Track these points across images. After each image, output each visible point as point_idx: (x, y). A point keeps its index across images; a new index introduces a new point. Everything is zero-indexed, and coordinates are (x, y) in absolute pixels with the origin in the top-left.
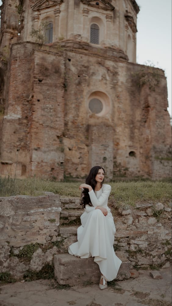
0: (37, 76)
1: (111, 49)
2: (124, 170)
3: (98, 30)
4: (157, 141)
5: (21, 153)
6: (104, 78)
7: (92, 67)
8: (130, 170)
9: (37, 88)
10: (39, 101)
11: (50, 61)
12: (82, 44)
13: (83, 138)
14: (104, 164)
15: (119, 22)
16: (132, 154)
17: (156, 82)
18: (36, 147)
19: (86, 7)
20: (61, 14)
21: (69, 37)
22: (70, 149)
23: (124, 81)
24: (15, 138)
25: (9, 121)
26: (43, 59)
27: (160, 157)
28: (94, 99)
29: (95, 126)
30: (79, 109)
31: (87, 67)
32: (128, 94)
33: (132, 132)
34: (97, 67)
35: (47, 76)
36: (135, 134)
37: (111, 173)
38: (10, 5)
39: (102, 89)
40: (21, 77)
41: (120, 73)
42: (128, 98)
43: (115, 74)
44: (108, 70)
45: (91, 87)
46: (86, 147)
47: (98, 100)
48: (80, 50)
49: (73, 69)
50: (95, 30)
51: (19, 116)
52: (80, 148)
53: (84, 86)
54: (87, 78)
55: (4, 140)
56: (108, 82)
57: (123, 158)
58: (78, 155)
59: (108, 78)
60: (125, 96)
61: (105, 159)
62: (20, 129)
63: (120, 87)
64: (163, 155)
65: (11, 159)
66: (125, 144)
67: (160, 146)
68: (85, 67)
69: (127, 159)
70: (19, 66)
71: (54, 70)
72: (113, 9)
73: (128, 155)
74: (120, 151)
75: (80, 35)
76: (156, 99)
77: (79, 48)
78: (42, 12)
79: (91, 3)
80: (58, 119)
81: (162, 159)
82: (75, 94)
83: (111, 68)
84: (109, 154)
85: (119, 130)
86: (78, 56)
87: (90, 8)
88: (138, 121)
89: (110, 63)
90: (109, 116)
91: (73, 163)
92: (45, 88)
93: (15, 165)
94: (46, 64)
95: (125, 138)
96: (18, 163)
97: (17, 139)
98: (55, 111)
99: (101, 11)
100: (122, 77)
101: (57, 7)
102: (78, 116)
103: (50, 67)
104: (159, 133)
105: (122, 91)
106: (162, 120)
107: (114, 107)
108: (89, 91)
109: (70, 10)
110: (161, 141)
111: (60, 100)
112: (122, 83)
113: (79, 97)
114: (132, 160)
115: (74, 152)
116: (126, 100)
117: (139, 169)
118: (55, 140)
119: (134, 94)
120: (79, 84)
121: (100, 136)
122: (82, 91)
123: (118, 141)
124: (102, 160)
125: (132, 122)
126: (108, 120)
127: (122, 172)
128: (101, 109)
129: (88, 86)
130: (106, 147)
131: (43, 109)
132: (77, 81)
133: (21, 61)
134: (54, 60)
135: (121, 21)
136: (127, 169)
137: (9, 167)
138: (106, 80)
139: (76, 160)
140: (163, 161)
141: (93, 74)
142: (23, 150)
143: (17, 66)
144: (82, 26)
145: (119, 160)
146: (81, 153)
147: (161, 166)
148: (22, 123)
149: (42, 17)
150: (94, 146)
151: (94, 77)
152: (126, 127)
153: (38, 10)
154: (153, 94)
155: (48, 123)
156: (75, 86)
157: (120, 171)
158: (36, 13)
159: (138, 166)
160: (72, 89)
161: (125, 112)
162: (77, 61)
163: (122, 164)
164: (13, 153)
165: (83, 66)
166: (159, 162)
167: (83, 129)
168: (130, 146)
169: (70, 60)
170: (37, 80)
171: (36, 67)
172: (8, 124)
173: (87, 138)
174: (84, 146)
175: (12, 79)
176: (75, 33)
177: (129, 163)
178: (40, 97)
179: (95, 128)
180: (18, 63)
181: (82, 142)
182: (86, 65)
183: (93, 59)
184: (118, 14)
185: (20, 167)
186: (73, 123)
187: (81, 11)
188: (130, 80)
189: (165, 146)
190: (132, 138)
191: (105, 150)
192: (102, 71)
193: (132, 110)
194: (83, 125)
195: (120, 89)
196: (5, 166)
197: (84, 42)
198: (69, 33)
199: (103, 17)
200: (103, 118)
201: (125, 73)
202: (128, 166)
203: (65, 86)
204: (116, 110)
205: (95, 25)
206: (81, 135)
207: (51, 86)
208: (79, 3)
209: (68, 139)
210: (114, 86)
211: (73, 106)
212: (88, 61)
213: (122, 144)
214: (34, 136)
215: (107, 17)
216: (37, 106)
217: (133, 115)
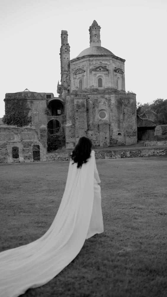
0: (76, 109)
1: (108, 89)
2: (116, 141)
3: (102, 80)
4: (128, 128)
5: (73, 139)
6: (104, 103)
7: (99, 99)
8: (118, 141)
9: (76, 114)
10: (77, 119)
11: (80, 102)
12: (94, 90)
13: (97, 130)
14: (106, 140)
15: (111, 75)
16: (119, 134)
17: (127, 102)
18: (77, 137)
19: (95, 72)
20: (85, 77)
21: (88, 87)
22: (92, 135)
23: (114, 103)
24: (70, 133)
25: (67, 127)
26: (78, 102)
27: (130, 135)
28: (102, 112)
29: (101, 125)
30: (94, 118)
31: (97, 100)
32: (116, 108)
33: (119, 125)
34: (101, 99)
35: (79, 109)
36: (121, 125)
37: (109, 143)
38: (65, 58)
39: (103, 108)
40: (70, 109)
41: (112, 100)
42: (116, 110)
43: (110, 100)
44: (106, 99)
45: (99, 108)
46: (98, 134)
47: (103, 112)
48: (93, 93)
49: (91, 102)
50: (100, 81)
51: (71, 125)
52: (96, 134)
53: (96, 108)
54: (97, 104)
55: (66, 134)
56: (106, 105)
57: (115, 136)
58: (95, 137)
59: (106, 103)
60: (115, 109)
61: (106, 138)
62: (72, 129)
63: (112, 106)
64: (131, 134)
65: (70, 141)
66: (115, 130)
67: (130, 130)
68: (96, 100)
69: (117, 137)
70: (69, 105)
71: (82, 106)
72: (108, 70)
73: (117, 135)
74: (113, 134)
75: (93, 86)
76: (128, 110)
77: (93, 92)
78: (77, 75)
79: (97, 70)
80: (85, 125)
81: (130, 136)
82: (93, 112)
83: (108, 98)
84: (108, 136)
85: (112, 124)
86: (92, 96)
87: (97, 72)
88: (121, 119)
89: (107, 96)
90: (108, 120)
91: (93, 141)
92: (79, 113)
93: (71, 143)
94: (79, 104)
95: (116, 128)
96: (72, 142)
97: (71, 134)
98: (83, 122)
99: (102, 72)
100: (113, 101)
101: (83, 74)
102: (94, 121)
103: (80, 105)
104: (129, 125)
105: (113, 107)
106: (131, 119)
107: (110, 115)
108: (98, 110)
109: (88, 75)
110: (130, 128)
111: (85, 117)
112: (113, 104)
113: (94, 113)
114: (119, 137)
115: (93, 136)
116: (115, 111)
117: (123, 140)
118: (84, 133)
119: (119, 108)
120: (94, 108)
121: (103, 129)
122: (95, 110)
123: (112, 129)
124: (105, 139)
125: (119, 121)
126: (107, 121)
127: (115, 142)
128: (105, 116)
129: (98, 108)
130: (106, 133)
131: (79, 122)
132: (93, 107)
133: (70, 102)
134: (82, 101)
135: (112, 75)
136: (117, 141)
137: (69, 144)
138: (106, 104)
139: (95, 139)
140: (130, 137)
141: (100, 102)
142: (74, 137)
143: (68, 104)
144: (94, 81)
145: (113, 137)
146: (96, 136)
147: (130, 139)
148: (72, 127)
149: (77, 77)
150: (101, 133)
151: (100, 104)
152: (115, 123)
153: (76, 75)
154: (127, 107)
155: (81, 127)
156: (92, 109)
157: (114, 142)
158: (75, 76)
159: (122, 139)
160: (91, 110)
161: (115, 116)
162: (92, 98)
163: (115, 139)
164: (70, 139)
165: (95, 100)
166: (128, 137)
167: (97, 126)
168: (118, 131)
169: (89, 98)
170: (76, 111)
171: (75, 105)
172: (67, 128)
173: (98, 130)
174: (97, 133)
175: (67, 110)
176: (91, 85)
177: (118, 138)
178: (78, 117)
179: (101, 126)
180: (69, 103)
181: (96, 131)
182: (96, 99)
183: (99, 96)
184: (110, 72)
185: (73, 144)
186: (92, 124)
187: (93, 75)
188: (117, 102)
189: (132, 130)
190: (119, 127)
191: (106, 134)
192: (103, 100)
193: (118, 115)
194: (96, 124)
195: (112, 107)
196: (68, 144)
197: (95, 89)
198: (88, 86)
199: (103, 75)
200: (105, 120)
201: (114, 99)
202: (117, 140)
203: (87, 110)
204: (111, 116)
205: (100, 78)
206: (96, 129)
207: (81, 112)
208: (92, 71)
209: (90, 131)
210: (109, 106)
211: (92, 117)
212: (97, 97)
213: (114, 130)
214: (76, 132)
215: (105, 75)
216: (77, 121)
217: (119, 117)
